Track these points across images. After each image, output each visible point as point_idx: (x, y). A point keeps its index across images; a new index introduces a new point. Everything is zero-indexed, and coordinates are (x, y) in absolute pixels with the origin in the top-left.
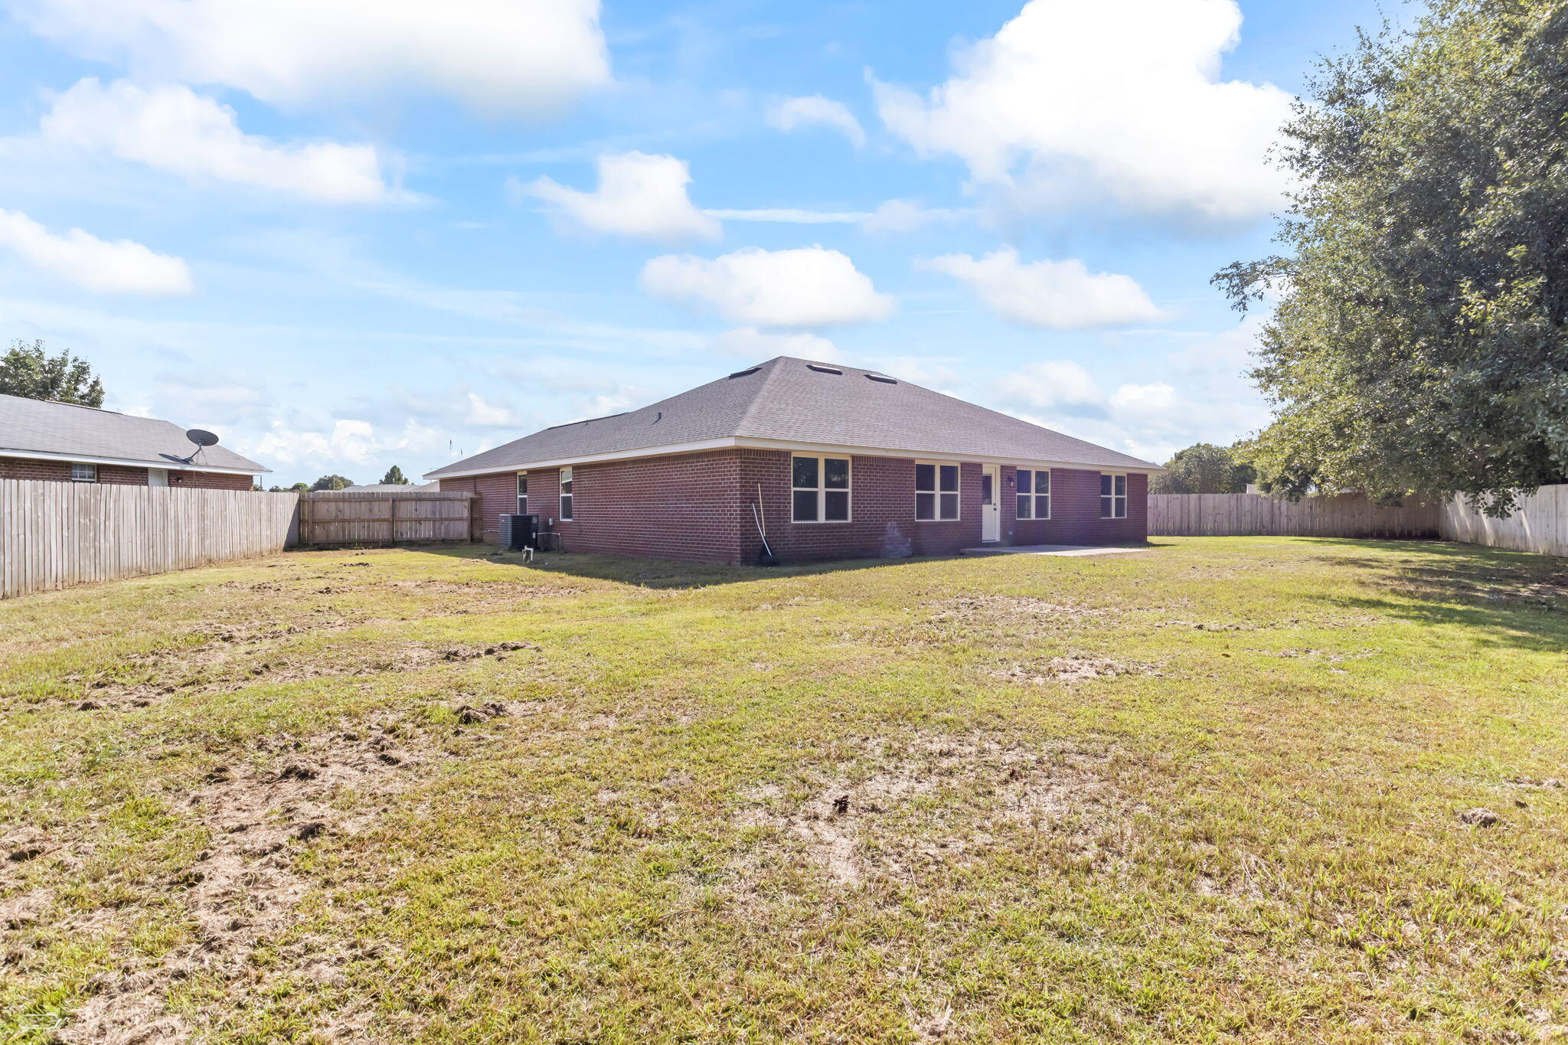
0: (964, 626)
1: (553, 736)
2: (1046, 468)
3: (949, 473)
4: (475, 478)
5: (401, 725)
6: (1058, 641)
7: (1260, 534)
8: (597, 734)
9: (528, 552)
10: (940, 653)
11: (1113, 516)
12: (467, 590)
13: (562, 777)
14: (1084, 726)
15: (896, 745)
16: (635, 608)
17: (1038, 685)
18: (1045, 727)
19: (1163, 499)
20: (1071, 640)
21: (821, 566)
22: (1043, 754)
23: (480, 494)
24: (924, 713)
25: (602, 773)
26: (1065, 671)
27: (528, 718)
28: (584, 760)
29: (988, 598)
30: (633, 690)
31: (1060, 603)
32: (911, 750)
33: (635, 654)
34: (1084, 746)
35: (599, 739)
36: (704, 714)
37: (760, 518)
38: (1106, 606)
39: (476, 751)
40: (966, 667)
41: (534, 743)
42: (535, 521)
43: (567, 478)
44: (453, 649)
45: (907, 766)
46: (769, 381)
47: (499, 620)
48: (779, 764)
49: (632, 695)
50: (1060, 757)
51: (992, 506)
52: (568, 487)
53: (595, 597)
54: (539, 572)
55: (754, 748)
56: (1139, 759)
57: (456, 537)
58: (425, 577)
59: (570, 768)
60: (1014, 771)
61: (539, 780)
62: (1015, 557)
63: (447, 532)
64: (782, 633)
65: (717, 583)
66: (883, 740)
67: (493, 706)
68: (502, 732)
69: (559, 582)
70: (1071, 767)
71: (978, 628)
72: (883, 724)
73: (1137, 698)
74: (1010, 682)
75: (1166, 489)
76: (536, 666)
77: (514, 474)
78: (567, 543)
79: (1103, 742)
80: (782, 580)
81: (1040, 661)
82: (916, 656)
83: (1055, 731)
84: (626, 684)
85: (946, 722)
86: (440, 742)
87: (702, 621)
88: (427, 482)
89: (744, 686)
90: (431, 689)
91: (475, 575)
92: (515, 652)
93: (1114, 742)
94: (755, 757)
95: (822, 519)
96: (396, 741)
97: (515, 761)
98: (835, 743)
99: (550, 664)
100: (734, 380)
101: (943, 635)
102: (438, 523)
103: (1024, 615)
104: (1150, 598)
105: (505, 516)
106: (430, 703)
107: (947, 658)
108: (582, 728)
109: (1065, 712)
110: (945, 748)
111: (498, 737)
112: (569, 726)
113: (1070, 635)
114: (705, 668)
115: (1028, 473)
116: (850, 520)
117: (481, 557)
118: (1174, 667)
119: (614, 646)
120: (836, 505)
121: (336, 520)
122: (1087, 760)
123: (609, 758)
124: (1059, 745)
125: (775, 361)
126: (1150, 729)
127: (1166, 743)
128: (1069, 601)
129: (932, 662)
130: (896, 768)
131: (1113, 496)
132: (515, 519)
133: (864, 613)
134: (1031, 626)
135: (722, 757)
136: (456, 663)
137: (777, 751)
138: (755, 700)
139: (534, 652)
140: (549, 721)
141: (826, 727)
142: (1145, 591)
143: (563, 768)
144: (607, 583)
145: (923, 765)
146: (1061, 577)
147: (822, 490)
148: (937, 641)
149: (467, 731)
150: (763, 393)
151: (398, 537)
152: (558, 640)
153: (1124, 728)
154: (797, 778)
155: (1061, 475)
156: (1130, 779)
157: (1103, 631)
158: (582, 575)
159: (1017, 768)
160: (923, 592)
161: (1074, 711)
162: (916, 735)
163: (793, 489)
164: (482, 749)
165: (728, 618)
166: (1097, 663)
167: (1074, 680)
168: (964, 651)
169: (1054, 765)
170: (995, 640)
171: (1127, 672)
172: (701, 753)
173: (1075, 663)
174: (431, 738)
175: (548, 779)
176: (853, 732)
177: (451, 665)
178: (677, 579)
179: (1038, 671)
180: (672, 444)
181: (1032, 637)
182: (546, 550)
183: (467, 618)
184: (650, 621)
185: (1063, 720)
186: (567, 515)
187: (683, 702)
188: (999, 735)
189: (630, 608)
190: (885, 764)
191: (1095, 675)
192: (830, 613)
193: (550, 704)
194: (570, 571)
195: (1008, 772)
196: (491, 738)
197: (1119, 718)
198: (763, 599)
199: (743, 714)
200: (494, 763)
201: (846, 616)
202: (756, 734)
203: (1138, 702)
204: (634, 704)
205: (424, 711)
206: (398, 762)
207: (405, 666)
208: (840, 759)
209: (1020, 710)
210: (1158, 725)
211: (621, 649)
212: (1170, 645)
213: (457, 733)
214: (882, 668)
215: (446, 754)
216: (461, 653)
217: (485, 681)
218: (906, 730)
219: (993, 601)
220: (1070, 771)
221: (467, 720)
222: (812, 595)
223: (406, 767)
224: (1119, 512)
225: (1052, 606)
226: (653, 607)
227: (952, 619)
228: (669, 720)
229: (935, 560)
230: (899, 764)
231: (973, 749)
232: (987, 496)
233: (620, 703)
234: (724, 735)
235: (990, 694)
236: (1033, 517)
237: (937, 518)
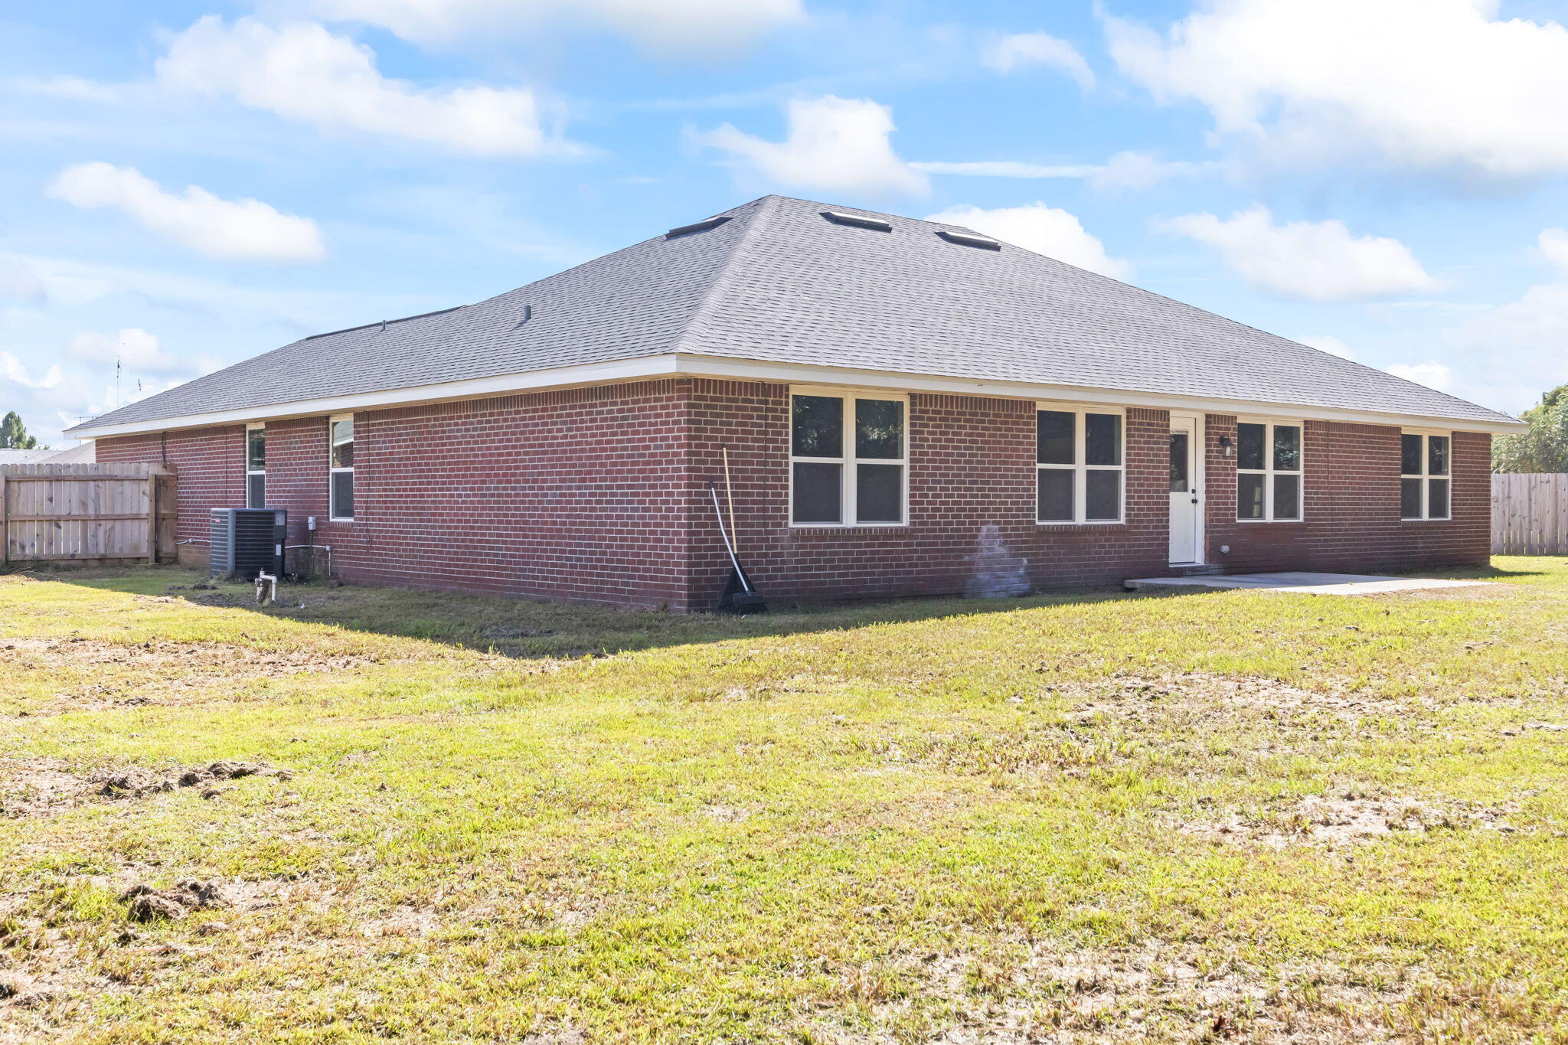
0: (1130, 733)
1: (311, 949)
2: (1294, 419)
3: (1102, 428)
4: (164, 435)
5: (18, 921)
6: (1314, 763)
8: (397, 945)
9: (267, 584)
10: (1081, 787)
11: (1425, 516)
12: (146, 657)
13: (327, 1029)
14: (1361, 931)
15: (991, 970)
16: (476, 694)
17: (1273, 851)
18: (1284, 933)
19: (1520, 481)
20: (1339, 763)
21: (848, 614)
22: (1279, 986)
23: (174, 468)
24: (1047, 906)
25: (408, 1023)
26: (1327, 823)
27: (262, 913)
28: (372, 997)
29: (1179, 677)
30: (470, 859)
31: (1321, 689)
32: (1020, 980)
33: (473, 788)
34: (1360, 969)
35: (402, 955)
36: (610, 907)
37: (726, 518)
38: (1409, 694)
39: (161, 974)
40: (1133, 815)
41: (273, 963)
42: (280, 521)
43: (343, 435)
44: (118, 776)
45: (1012, 1012)
46: (746, 244)
47: (206, 719)
48: (757, 1009)
49: (467, 869)
50: (1312, 993)
51: (1189, 495)
52: (346, 454)
53: (397, 673)
54: (287, 623)
55: (708, 974)
56: (1464, 994)
57: (127, 552)
58: (66, 631)
59: (343, 1012)
60: (1221, 1021)
61: (283, 1034)
62: (1234, 596)
63: (109, 542)
64: (767, 747)
65: (639, 646)
66: (966, 960)
67: (195, 887)
68: (211, 939)
69: (326, 643)
70: (1333, 1011)
71: (1158, 738)
72: (966, 929)
73: (1464, 875)
74: (1218, 845)
75: (1524, 464)
76: (278, 811)
77: (239, 427)
78: (343, 565)
79: (1396, 962)
80: (769, 640)
81: (1278, 803)
82: (1034, 794)
83: (1304, 941)
84: (455, 847)
85: (1090, 925)
86: (91, 956)
87: (608, 722)
88: (73, 444)
89: (690, 852)
90: (75, 852)
91: (162, 628)
92: (237, 782)
93: (1418, 961)
94: (710, 992)
95: (849, 518)
96: (9, 952)
97: (236, 996)
98: (869, 965)
99: (307, 806)
100: (677, 242)
101: (1090, 749)
102: (91, 525)
103: (1249, 712)
104: (1493, 679)
105: (222, 513)
106: (72, 880)
107: (1096, 797)
108: (367, 933)
109: (1324, 903)
110: (1088, 976)
111: (205, 950)
112: (342, 930)
113: (1338, 751)
114: (612, 815)
115: (1260, 429)
116: (905, 521)
117: (173, 592)
118: (1536, 813)
119: (431, 772)
120: (878, 492)
122: (1365, 998)
123: (420, 993)
124: (1310, 969)
125: (758, 204)
126: (1486, 935)
127: (1516, 961)
128: (1337, 684)
129: (1066, 806)
130: (991, 1014)
131: (1425, 477)
132: (241, 517)
133: (933, 709)
134: (1262, 733)
135: (645, 993)
136: (124, 802)
137: (754, 981)
138: (711, 880)
139: (275, 781)
140: (303, 919)
141: (852, 935)
142: (1485, 663)
143: (330, 1012)
144: (422, 646)
145: (1044, 1008)
146: (1322, 636)
147: (849, 462)
148: (1076, 763)
149: (144, 936)
150: (734, 267)
151: (16, 554)
152: (323, 758)
153: (1438, 934)
154: (794, 1035)
155: (1325, 432)
156: (1444, 1032)
157: (1402, 742)
158: (373, 630)
159: (1228, 1015)
160: (1050, 665)
161: (1341, 901)
162: (1030, 951)
163: (793, 459)
164: (172, 971)
165: (660, 716)
166: (1388, 806)
167: (1344, 841)
168: (1129, 784)
169: (1300, 1007)
170: (1190, 761)
171: (1447, 824)
172: (603, 985)
173: (1347, 807)
174: (75, 949)
175: (300, 1031)
176: (905, 944)
177: (115, 806)
178: (561, 637)
179: (1274, 824)
180: (553, 367)
181: (1264, 755)
182: (302, 579)
183: (147, 712)
184: (505, 721)
185: (1320, 918)
186: (345, 510)
187: (568, 882)
188: (1196, 951)
189: (466, 695)
190: (967, 1007)
191: (1385, 831)
192: (864, 706)
193: (303, 885)
194: (349, 621)
195: (1211, 1022)
196: (190, 951)
197: (1428, 914)
198: (732, 679)
199: (688, 907)
200: (195, 1000)
201: (896, 714)
202: (714, 947)
203: (1466, 883)
204: (471, 886)
205: (62, 896)
206: (12, 993)
207: (25, 806)
208: (879, 997)
209: (1236, 900)
210: (1504, 928)
211: (446, 778)
212: (1528, 770)
213: (125, 940)
214: (965, 816)
215: (104, 980)
216: (134, 782)
217: (178, 840)
218: (1011, 941)
219: (1189, 684)
220: (1329, 1019)
221: (144, 914)
222: (829, 671)
223: (28, 1003)
224: (1437, 508)
225: (1305, 695)
226: (513, 693)
227: (1106, 720)
228: (540, 919)
229: (1075, 602)
230: (996, 1009)
231: (1143, 978)
232: (1179, 476)
233: (444, 884)
234: (649, 950)
235: (1178, 868)
236: (1269, 517)
237: (1080, 518)
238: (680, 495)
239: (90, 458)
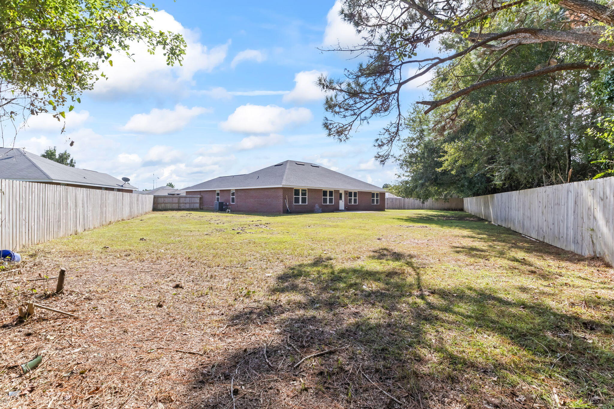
2: (357, 191)
3: (331, 192)
4: (200, 191)
7: (419, 209)
9: (229, 211)
11: (375, 204)
23: (202, 196)
37: (287, 203)
42: (224, 203)
46: (286, 167)
51: (342, 201)
52: (233, 195)
62: (347, 213)
63: (194, 206)
77: (214, 191)
78: (233, 209)
95: (300, 203)
100: (276, 167)
102: (190, 204)
115: (352, 192)
116: (307, 204)
120: (304, 200)
121: (163, 203)
131: (375, 198)
132: (219, 203)
147: (300, 197)
150: (286, 171)
151: (180, 208)
155: (361, 193)
163: (294, 196)
186: (233, 202)
224: (377, 202)
232: (341, 198)
236: (353, 204)
237: (328, 203)
238: (282, 200)
239: (185, 194)
